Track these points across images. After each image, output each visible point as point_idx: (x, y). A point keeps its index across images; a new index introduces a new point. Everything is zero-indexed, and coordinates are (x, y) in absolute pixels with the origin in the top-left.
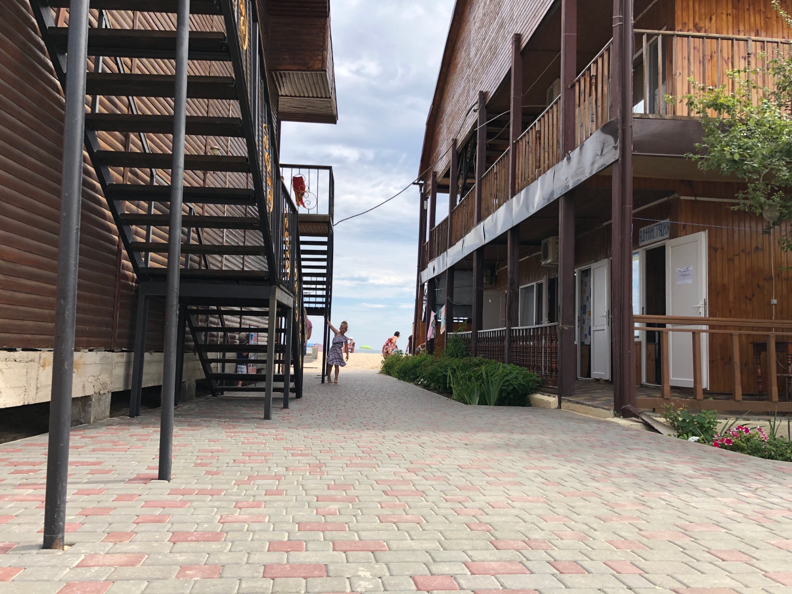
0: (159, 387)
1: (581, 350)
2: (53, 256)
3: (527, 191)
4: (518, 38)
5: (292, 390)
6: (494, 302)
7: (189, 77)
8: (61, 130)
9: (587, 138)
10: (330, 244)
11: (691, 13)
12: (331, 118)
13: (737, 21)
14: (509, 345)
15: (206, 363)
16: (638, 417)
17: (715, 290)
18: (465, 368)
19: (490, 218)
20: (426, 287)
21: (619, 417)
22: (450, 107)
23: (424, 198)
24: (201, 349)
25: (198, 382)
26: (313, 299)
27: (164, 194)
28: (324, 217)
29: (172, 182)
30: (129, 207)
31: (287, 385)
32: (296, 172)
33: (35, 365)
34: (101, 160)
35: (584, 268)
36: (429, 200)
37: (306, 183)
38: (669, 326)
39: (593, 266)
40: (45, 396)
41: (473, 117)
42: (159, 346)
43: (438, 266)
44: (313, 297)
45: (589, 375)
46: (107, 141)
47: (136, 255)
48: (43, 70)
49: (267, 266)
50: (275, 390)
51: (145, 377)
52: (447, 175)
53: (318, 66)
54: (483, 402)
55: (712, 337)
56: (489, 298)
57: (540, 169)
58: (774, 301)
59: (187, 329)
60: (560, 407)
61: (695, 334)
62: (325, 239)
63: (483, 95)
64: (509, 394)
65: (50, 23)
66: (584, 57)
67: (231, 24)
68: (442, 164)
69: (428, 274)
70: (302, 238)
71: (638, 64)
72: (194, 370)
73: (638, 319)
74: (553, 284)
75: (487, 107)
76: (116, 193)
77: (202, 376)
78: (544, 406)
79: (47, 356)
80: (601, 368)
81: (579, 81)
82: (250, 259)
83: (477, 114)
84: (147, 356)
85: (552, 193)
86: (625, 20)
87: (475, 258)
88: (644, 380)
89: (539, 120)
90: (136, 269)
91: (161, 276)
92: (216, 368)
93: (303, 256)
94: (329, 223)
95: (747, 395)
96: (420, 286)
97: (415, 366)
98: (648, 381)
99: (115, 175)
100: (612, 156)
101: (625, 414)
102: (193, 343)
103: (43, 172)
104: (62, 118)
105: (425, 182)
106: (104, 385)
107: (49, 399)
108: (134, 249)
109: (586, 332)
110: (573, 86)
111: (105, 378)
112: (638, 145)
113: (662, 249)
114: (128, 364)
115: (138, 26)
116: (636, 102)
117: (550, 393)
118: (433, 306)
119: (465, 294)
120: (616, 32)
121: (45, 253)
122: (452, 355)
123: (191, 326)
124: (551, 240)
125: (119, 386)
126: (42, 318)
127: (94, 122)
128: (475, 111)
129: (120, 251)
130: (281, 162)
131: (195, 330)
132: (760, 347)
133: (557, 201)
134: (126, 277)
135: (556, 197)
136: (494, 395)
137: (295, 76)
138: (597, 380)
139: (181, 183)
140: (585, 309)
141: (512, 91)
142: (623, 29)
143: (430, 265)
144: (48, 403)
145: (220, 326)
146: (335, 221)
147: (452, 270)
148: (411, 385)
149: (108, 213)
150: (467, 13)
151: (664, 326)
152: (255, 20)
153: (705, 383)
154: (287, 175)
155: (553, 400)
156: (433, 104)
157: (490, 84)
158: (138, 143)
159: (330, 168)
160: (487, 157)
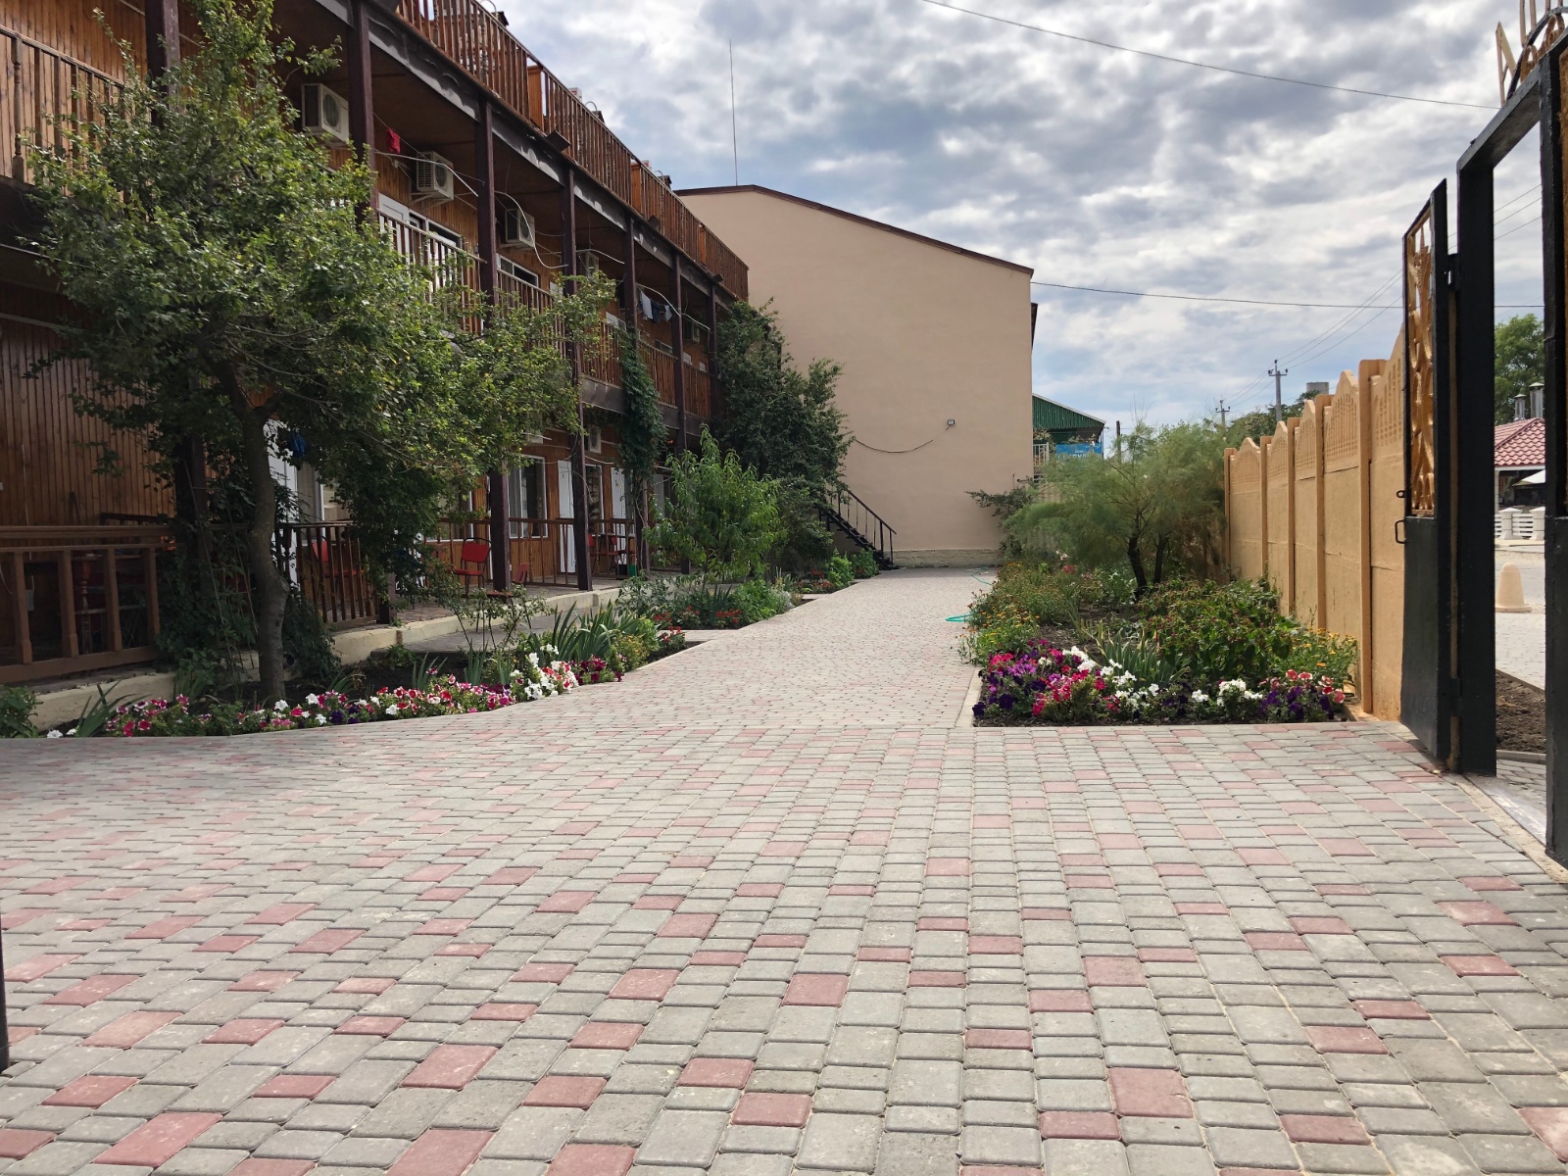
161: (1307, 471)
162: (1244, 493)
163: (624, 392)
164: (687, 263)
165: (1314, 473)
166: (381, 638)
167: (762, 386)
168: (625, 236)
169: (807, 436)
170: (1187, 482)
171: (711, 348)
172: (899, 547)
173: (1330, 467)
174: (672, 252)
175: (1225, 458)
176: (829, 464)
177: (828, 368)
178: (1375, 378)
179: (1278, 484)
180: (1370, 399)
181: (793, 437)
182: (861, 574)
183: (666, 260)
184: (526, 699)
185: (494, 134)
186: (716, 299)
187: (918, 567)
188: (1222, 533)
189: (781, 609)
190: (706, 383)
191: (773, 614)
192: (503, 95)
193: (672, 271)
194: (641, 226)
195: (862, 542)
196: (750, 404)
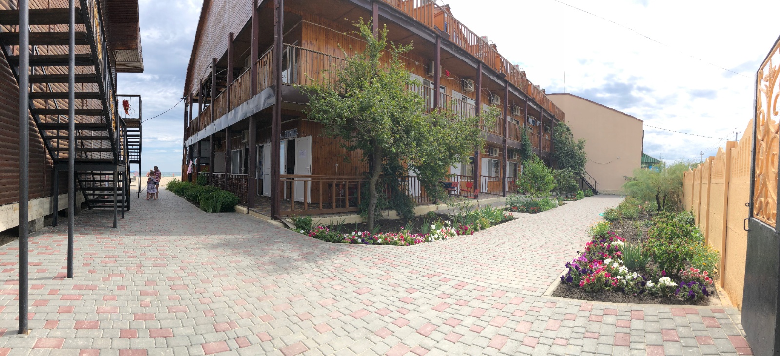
0: (67, 209)
1: (259, 182)
2: (16, 160)
3: (235, 111)
4: (231, 35)
5: (126, 207)
6: (219, 157)
7: (75, 74)
8: (18, 102)
9: (262, 90)
10: (140, 131)
11: (309, 36)
12: (140, 70)
13: (327, 43)
14: (226, 181)
15: (86, 195)
16: (280, 220)
17: (315, 160)
18: (207, 192)
19: (218, 120)
20: (188, 148)
21: (273, 220)
22: (199, 62)
23: (186, 105)
24: (83, 190)
25: (83, 203)
26: (133, 157)
27: (66, 126)
28: (138, 120)
29: (69, 120)
30: (49, 133)
31: (123, 205)
32: (124, 98)
33: (11, 210)
34: (35, 112)
35: (261, 145)
36: (189, 106)
37: (129, 103)
38: (296, 179)
39: (265, 145)
40: (16, 223)
41: (210, 70)
42: (65, 190)
43: (194, 139)
44: (133, 156)
45: (262, 193)
46: (39, 104)
47: (52, 152)
48: (8, 75)
49: (110, 145)
50: (118, 207)
51: (59, 207)
52: (197, 95)
53: (134, 47)
54: (214, 211)
55: (312, 183)
56: (218, 155)
57: (242, 101)
58: (337, 165)
59: (77, 180)
60: (248, 213)
61: (305, 182)
62: (138, 129)
63: (214, 60)
64: (226, 206)
65: (10, 54)
66: (261, 51)
67: (94, 49)
68: (195, 89)
69: (189, 142)
70: (128, 129)
71: (285, 55)
72: (81, 198)
73: (283, 176)
74: (247, 150)
75: (216, 65)
76: (43, 127)
77: (84, 200)
78: (241, 212)
79: (16, 206)
80: (267, 192)
81: (259, 62)
82: (104, 142)
83: (211, 69)
84: (59, 197)
85: (246, 113)
86: (279, 38)
87: (211, 138)
88: (285, 197)
89: (241, 77)
90: (53, 159)
91: (66, 162)
92: (91, 198)
93: (128, 137)
94: (140, 122)
95: (324, 207)
96: (185, 148)
97: (183, 189)
98: (286, 198)
99: (42, 118)
100: (273, 100)
101: (274, 218)
102: (79, 187)
103: (11, 123)
104: (18, 96)
105: (187, 98)
106: (41, 214)
107: (18, 224)
108: (52, 151)
109: (261, 173)
110: (256, 64)
111: (41, 210)
112: (284, 97)
113: (294, 141)
114: (51, 202)
115: (51, 53)
116: (284, 70)
117: (244, 205)
118: (191, 158)
119: (206, 151)
120: (275, 43)
121: (12, 160)
122: (200, 184)
123: (78, 180)
124: (246, 131)
125: (47, 213)
126: (13, 189)
127: (32, 96)
128: (211, 67)
129: (45, 151)
130: (118, 93)
131: (80, 182)
132: (330, 185)
133: (248, 118)
134: (49, 163)
135: (248, 115)
136: (219, 208)
137: (123, 52)
138: (265, 196)
139: (74, 122)
140: (261, 163)
141: (228, 61)
142: (279, 42)
143: (190, 139)
144: (17, 227)
145: (92, 179)
146: (143, 121)
147: (200, 142)
148: (181, 198)
149: (39, 135)
150: (207, 17)
151: (293, 179)
152: (105, 41)
153: (309, 200)
154: (120, 100)
155: (245, 209)
156: (190, 60)
157: (218, 55)
158: (52, 104)
159: (139, 96)
160: (217, 89)
161: (705, 181)
162: (688, 184)
163: (522, 144)
164: (545, 111)
165: (707, 182)
166: (432, 208)
167: (565, 144)
168: (525, 102)
169: (575, 158)
170: (673, 180)
171: (552, 134)
172: (600, 189)
173: (713, 181)
174: (540, 107)
175: (684, 174)
176: (581, 165)
177: (583, 141)
178: (733, 149)
179: (697, 183)
180: (730, 158)
181: (572, 158)
182: (587, 195)
183: (539, 110)
184: (428, 241)
185: (482, 72)
186: (554, 121)
187: (606, 194)
188: (682, 195)
189: (554, 207)
190: (549, 143)
191: (551, 208)
192: (485, 61)
193: (540, 113)
194: (530, 100)
195: (590, 187)
196: (561, 149)
